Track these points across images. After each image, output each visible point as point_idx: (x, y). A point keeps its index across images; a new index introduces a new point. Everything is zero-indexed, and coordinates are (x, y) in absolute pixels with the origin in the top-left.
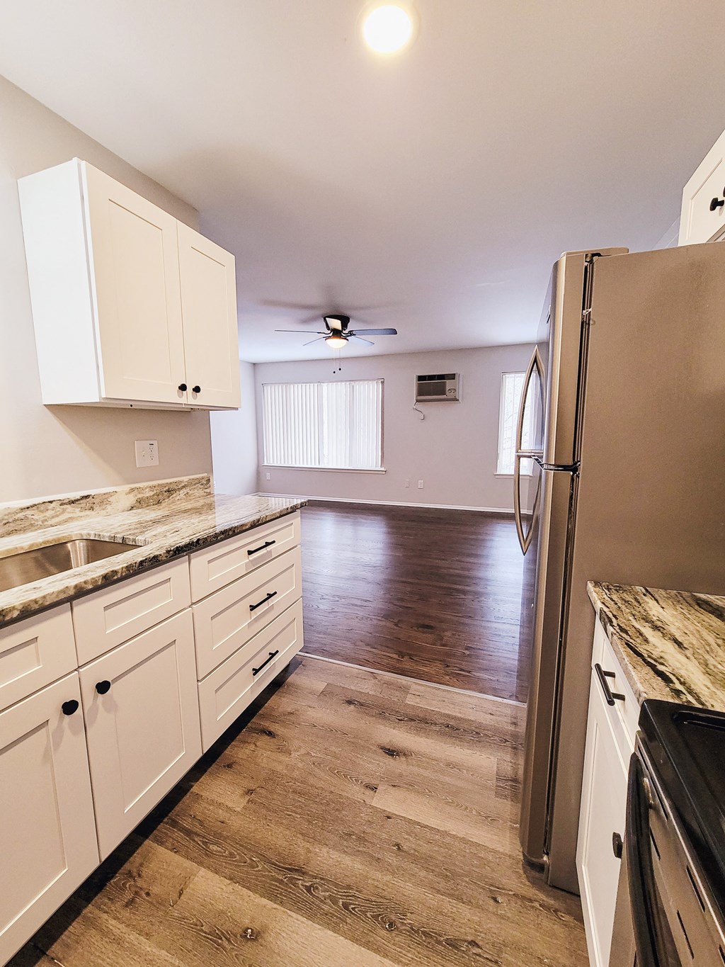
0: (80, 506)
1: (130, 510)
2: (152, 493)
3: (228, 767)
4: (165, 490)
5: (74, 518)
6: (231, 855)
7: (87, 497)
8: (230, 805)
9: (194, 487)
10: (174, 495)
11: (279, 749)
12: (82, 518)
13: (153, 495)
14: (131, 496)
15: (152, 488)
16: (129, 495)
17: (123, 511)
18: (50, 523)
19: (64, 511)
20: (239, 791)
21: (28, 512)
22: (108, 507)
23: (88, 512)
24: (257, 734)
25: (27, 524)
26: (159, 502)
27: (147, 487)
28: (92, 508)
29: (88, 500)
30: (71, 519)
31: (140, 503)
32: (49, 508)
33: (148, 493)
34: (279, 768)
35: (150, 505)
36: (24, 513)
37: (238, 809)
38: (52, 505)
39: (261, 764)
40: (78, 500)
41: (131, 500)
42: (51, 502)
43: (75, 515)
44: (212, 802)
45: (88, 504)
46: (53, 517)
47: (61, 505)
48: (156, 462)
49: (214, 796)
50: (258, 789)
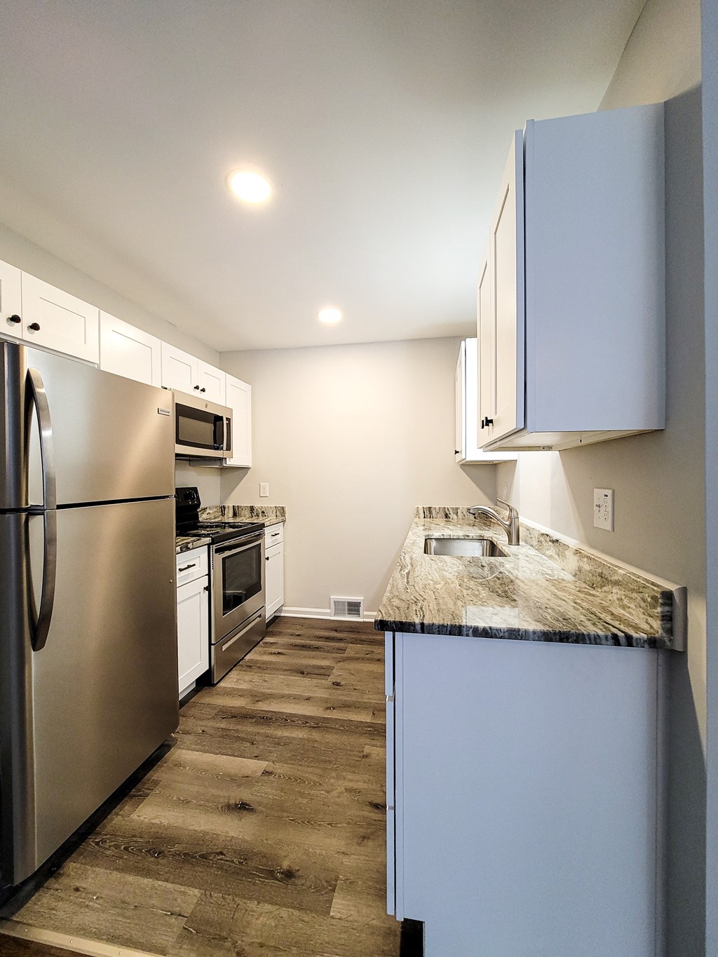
0: (555, 548)
7: (558, 541)
14: (576, 559)
17: (571, 573)
28: (559, 555)
31: (580, 573)
34: (350, 776)
40: (554, 542)
48: (609, 525)
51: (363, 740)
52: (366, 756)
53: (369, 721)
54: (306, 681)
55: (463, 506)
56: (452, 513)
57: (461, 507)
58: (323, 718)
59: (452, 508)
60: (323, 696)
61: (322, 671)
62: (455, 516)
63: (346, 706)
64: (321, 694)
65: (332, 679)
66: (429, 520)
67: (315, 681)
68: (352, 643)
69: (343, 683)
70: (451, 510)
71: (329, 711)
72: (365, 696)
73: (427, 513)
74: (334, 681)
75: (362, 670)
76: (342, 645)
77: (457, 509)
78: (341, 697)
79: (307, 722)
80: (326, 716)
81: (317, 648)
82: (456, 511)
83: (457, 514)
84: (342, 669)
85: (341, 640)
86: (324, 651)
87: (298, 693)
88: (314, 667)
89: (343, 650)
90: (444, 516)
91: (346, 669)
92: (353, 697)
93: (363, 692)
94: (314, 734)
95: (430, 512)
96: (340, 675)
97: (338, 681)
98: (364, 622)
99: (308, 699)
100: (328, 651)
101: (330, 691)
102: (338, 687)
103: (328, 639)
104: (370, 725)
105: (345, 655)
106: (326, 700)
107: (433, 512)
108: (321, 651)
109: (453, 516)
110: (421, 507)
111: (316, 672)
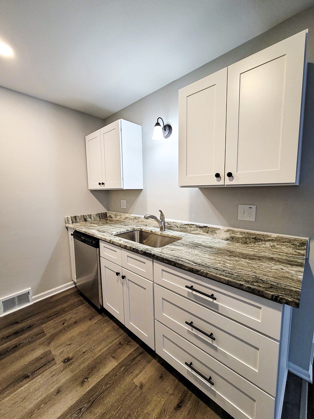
0: (203, 230)
1: (226, 240)
2: (241, 236)
3: (161, 376)
4: (252, 237)
5: (200, 234)
6: (116, 375)
7: (206, 227)
8: (139, 376)
9: (282, 243)
10: (260, 243)
11: (164, 411)
12: (203, 235)
13: (242, 238)
14: (228, 233)
15: (241, 233)
16: (226, 233)
17: (222, 239)
18: (192, 232)
19: (197, 230)
20: (144, 381)
21: (187, 226)
22: (215, 234)
23: (205, 234)
24: (181, 397)
25: (186, 230)
26: (246, 243)
27: (239, 231)
28: (207, 233)
29: (206, 228)
30: (198, 234)
31: (232, 239)
32: (193, 227)
33: (238, 235)
34: (149, 408)
35: (239, 243)
36: (185, 226)
37: (134, 380)
38: (194, 226)
39: (156, 396)
40: (202, 227)
41: (228, 235)
42: (193, 225)
43: (201, 233)
44: (144, 368)
45: (206, 230)
46: (193, 231)
47: (196, 227)
48: (253, 219)
49: (147, 368)
50: (141, 392)
51: (128, 379)
52: (141, 386)
53: (116, 364)
54: (38, 381)
55: (94, 213)
56: (88, 218)
57: (93, 214)
58: (88, 392)
59: (88, 215)
60: (68, 377)
61: (43, 361)
62: (90, 220)
63: (92, 369)
64: (64, 377)
65: (59, 360)
66: (75, 224)
67: (47, 373)
68: (42, 324)
69: (70, 356)
70: (87, 216)
71: (86, 384)
72: (96, 351)
73: (74, 220)
74: (62, 359)
75: (74, 337)
76: (35, 330)
77: (91, 215)
78: (82, 366)
79: (80, 409)
80: (88, 389)
81: (16, 347)
82: (90, 216)
83: (91, 218)
84: (58, 346)
85: (30, 327)
86: (26, 345)
87: (43, 396)
88: (32, 363)
89: (42, 333)
90: (84, 220)
91: (61, 345)
92: (89, 360)
93: (91, 350)
94: (97, 410)
95: (76, 219)
96: (62, 352)
97: (66, 357)
98: (34, 304)
99: (58, 391)
100: (30, 342)
101: (68, 369)
102: (71, 361)
103: (17, 333)
104: (120, 365)
105: (48, 335)
106: (74, 380)
107: (78, 219)
108: (22, 347)
109: (89, 219)
110: (69, 217)
111: (38, 365)
